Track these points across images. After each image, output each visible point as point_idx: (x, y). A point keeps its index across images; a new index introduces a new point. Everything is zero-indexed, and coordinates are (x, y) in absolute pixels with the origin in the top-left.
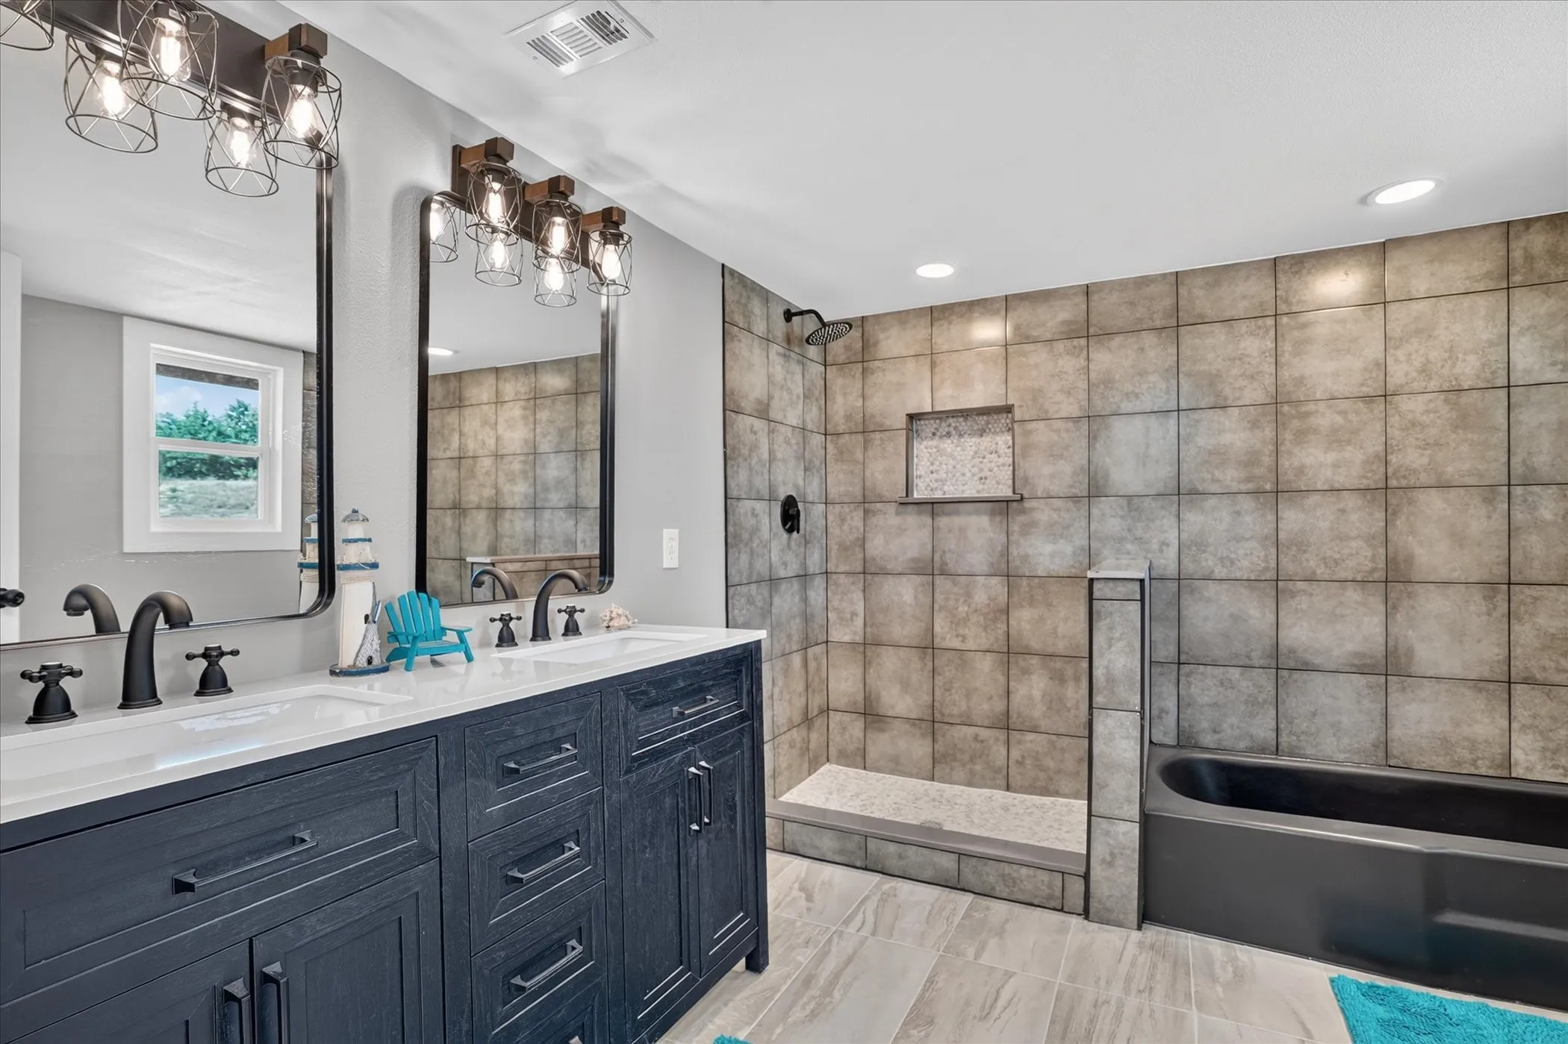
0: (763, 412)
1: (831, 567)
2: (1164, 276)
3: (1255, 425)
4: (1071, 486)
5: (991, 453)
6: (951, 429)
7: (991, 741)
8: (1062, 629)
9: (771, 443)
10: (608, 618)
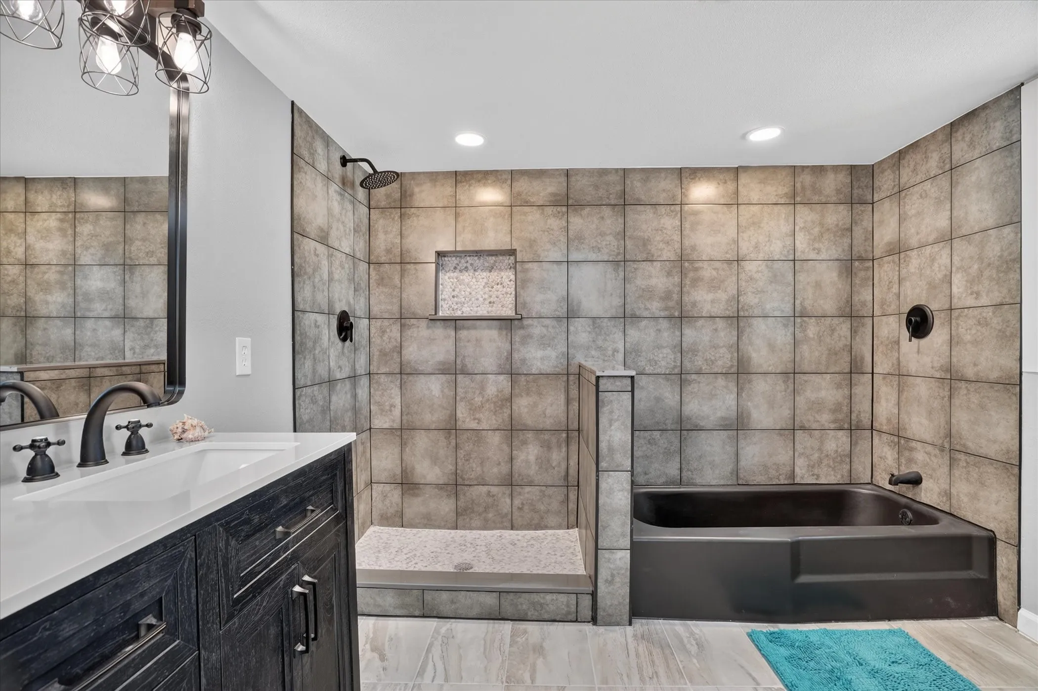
0: (323, 239)
1: (374, 369)
2: (617, 170)
3: (669, 274)
4: (556, 310)
5: (498, 284)
6: (468, 265)
7: (500, 495)
8: (549, 412)
9: (331, 264)
10: (180, 430)
